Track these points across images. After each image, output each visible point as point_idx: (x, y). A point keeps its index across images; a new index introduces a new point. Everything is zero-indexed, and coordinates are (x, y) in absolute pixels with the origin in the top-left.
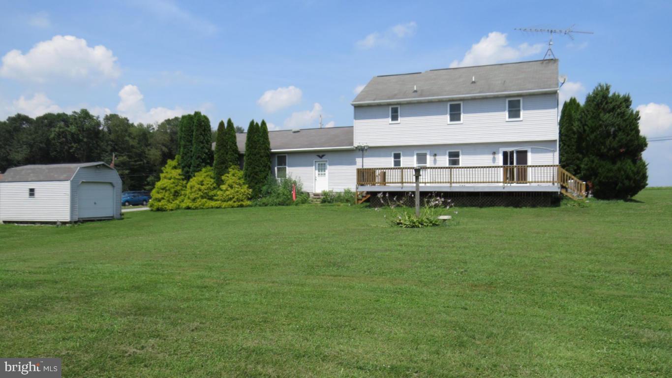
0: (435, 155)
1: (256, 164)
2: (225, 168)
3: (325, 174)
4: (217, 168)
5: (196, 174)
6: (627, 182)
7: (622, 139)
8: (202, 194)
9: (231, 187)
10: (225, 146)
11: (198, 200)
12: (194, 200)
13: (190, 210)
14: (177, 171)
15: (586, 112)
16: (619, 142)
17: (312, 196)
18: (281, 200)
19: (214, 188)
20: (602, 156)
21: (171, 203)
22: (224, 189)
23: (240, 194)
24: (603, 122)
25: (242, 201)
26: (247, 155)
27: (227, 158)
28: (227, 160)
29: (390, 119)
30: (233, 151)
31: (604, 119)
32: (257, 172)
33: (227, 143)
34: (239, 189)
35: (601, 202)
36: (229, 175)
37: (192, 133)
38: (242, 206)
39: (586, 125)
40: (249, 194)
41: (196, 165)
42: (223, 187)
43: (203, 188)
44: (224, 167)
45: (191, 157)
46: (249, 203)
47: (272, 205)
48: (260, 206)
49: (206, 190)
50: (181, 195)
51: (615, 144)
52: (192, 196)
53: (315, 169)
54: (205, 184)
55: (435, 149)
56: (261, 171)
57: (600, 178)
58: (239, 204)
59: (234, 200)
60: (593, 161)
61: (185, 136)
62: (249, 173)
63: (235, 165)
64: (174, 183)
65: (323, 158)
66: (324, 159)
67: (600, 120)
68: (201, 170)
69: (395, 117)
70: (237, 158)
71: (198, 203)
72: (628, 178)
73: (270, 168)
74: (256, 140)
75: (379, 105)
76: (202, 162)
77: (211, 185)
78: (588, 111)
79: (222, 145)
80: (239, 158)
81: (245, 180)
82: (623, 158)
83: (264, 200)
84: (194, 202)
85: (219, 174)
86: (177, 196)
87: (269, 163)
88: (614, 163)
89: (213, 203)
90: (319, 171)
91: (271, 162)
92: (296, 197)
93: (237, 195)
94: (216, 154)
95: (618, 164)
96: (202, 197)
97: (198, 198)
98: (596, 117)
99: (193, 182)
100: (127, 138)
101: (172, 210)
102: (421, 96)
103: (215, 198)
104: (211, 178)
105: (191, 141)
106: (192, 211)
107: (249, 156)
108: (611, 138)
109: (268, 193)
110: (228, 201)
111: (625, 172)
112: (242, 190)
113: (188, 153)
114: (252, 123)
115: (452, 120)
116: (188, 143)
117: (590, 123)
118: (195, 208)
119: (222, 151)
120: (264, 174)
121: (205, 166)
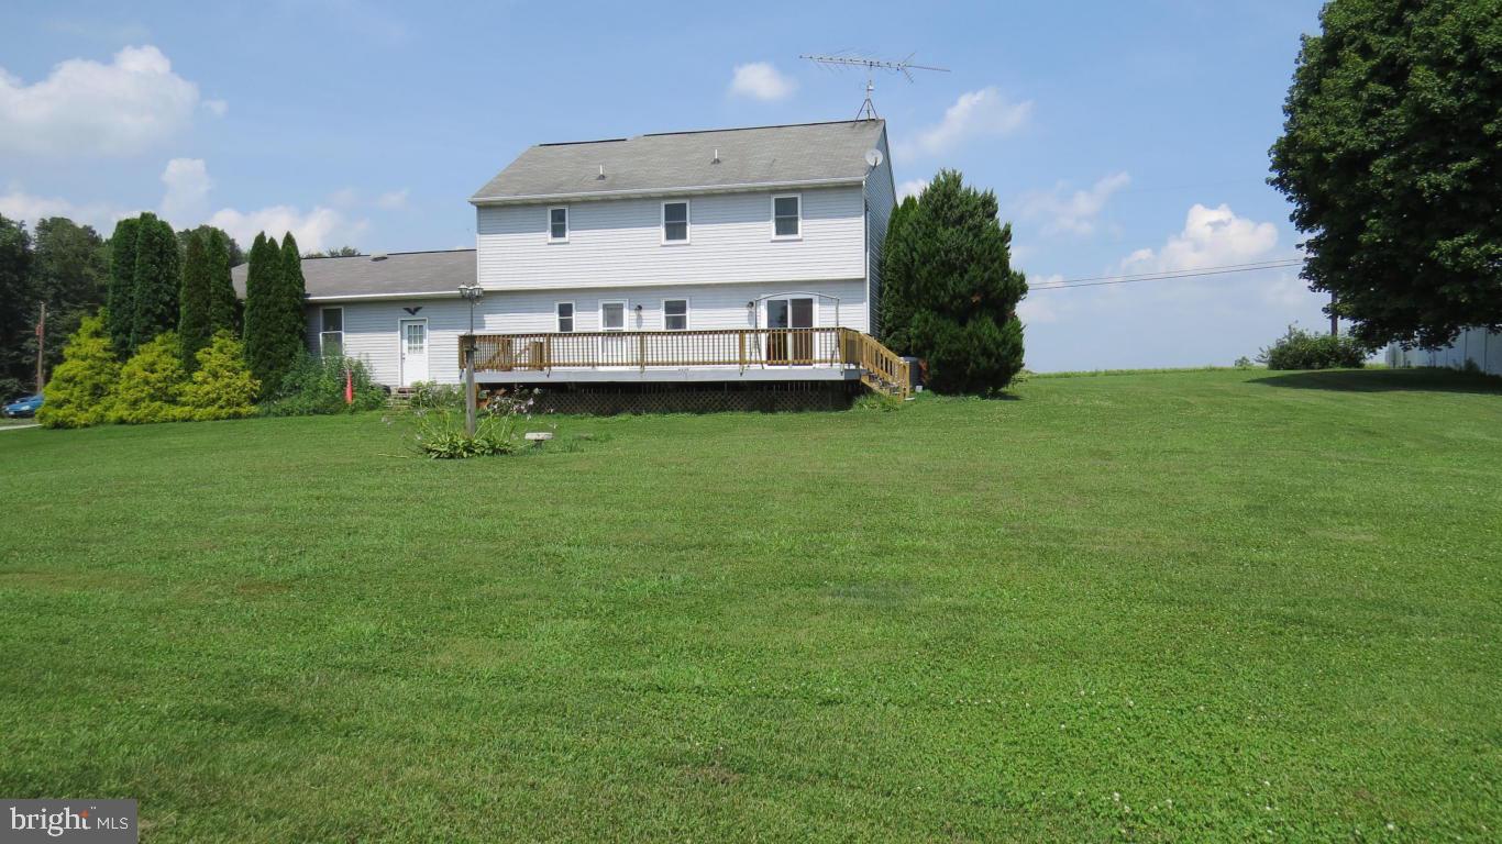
0: (640, 308)
1: (270, 326)
2: (204, 335)
3: (421, 348)
4: (187, 336)
5: (141, 347)
6: (983, 361)
7: (975, 277)
8: (152, 391)
9: (216, 376)
10: (204, 288)
11: (143, 405)
12: (135, 403)
13: (124, 426)
14: (101, 341)
15: (915, 224)
16: (970, 282)
17: (394, 393)
18: (320, 401)
19: (181, 378)
20: (941, 310)
21: (87, 411)
22: (200, 379)
23: (235, 390)
24: (941, 242)
25: (238, 405)
26: (248, 306)
27: (208, 314)
28: (207, 318)
29: (550, 235)
30: (223, 298)
31: (944, 239)
32: (272, 344)
33: (208, 282)
34: (232, 381)
35: (940, 398)
36: (212, 351)
37: (132, 259)
38: (237, 416)
39: (915, 250)
40: (255, 391)
41: (141, 329)
42: (198, 376)
43: (153, 377)
44: (202, 332)
45: (132, 312)
46: (254, 409)
47: (301, 414)
48: (277, 415)
49: (160, 382)
50: (109, 394)
51: (963, 288)
52: (132, 395)
53: (402, 338)
54: (159, 369)
55: (640, 295)
56: (281, 342)
57: (938, 352)
58: (231, 411)
59: (221, 403)
60: (926, 321)
61: (116, 265)
62: (253, 346)
63: (228, 328)
64: (92, 367)
65: (418, 313)
66: (418, 316)
67: (937, 240)
68: (152, 340)
69: (558, 231)
70: (233, 313)
71: (142, 412)
72: (986, 352)
73: (303, 336)
74: (268, 275)
75: (527, 205)
76: (157, 323)
77: (173, 372)
78: (919, 223)
79: (196, 285)
80: (234, 314)
81: (247, 360)
82: (977, 315)
83: (286, 403)
84: (134, 409)
85: (190, 348)
86: (101, 395)
87: (300, 325)
88: (963, 323)
89: (177, 411)
90: (410, 342)
91: (305, 323)
92: (353, 397)
93: (227, 393)
94: (183, 304)
95: (970, 326)
96: (153, 398)
97: (143, 399)
98: (930, 235)
99: (135, 364)
100: (88, 270)
101: (86, 426)
102: (611, 186)
103: (183, 399)
104: (174, 356)
105: (130, 277)
106: (129, 427)
107: (252, 309)
108: (956, 275)
109: (295, 389)
110: (208, 405)
111: (980, 340)
112: (239, 383)
113: (124, 302)
114: (260, 239)
115: (669, 236)
116: (122, 282)
117: (919, 245)
118: (135, 421)
119: (196, 299)
120: (288, 348)
121: (162, 332)
